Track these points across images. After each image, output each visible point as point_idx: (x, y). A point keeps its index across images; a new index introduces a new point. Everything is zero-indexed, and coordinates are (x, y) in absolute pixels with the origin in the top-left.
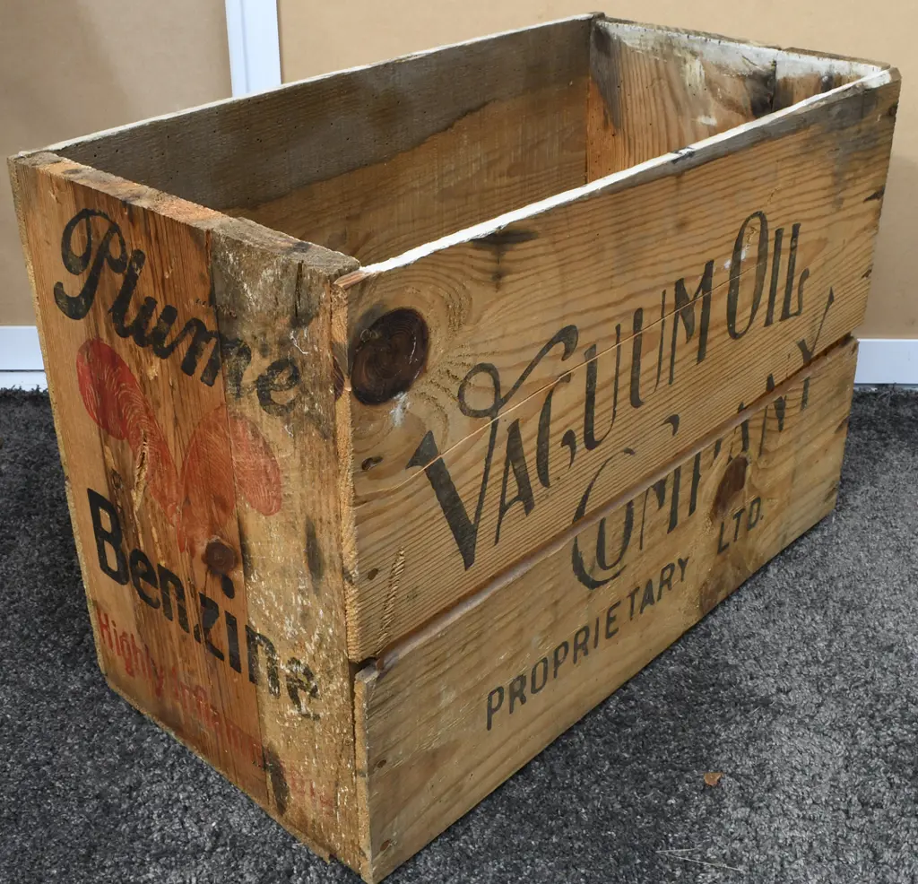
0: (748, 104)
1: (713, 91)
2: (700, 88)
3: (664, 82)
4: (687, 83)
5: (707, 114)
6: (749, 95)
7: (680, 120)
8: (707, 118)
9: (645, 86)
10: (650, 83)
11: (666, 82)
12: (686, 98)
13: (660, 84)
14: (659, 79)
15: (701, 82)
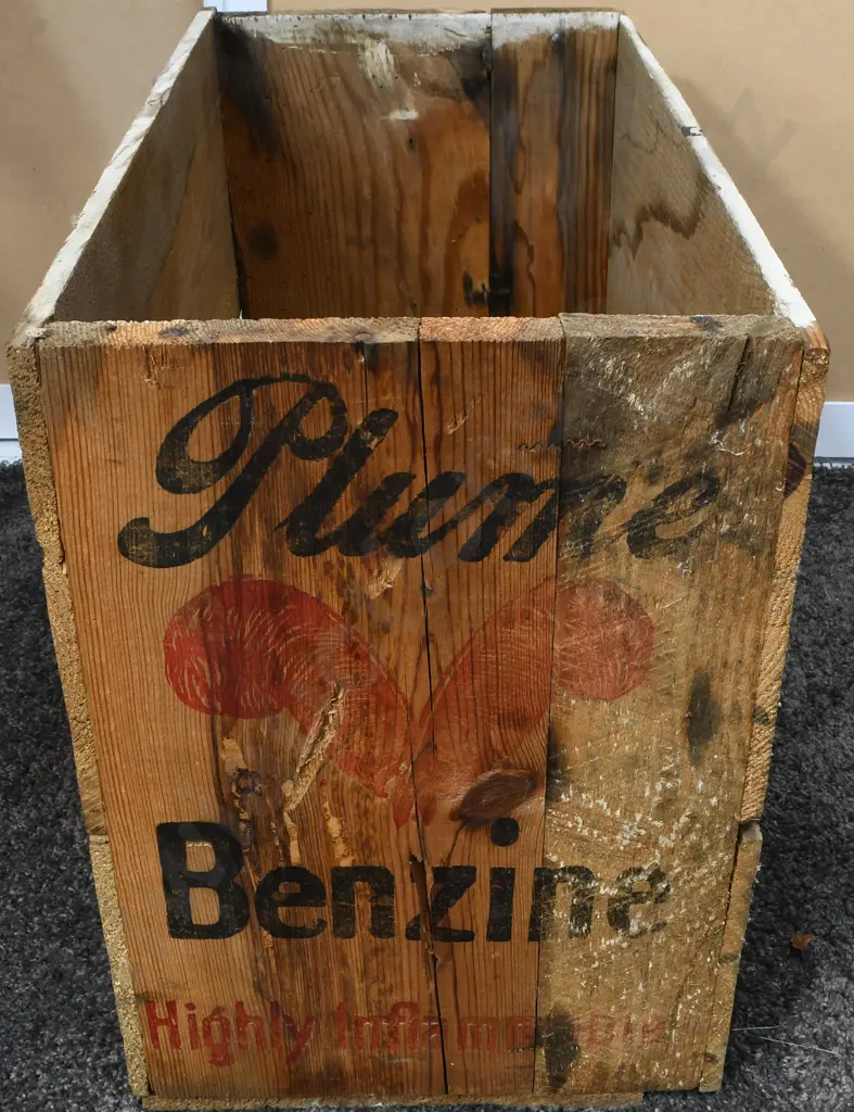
0: (459, 85)
1: (407, 76)
2: (389, 77)
3: (336, 80)
4: (370, 75)
5: (402, 107)
6: (458, 74)
7: (365, 121)
8: (404, 112)
9: (308, 89)
10: (314, 84)
11: (339, 78)
12: (371, 94)
13: (329, 83)
14: (328, 76)
15: (389, 71)
